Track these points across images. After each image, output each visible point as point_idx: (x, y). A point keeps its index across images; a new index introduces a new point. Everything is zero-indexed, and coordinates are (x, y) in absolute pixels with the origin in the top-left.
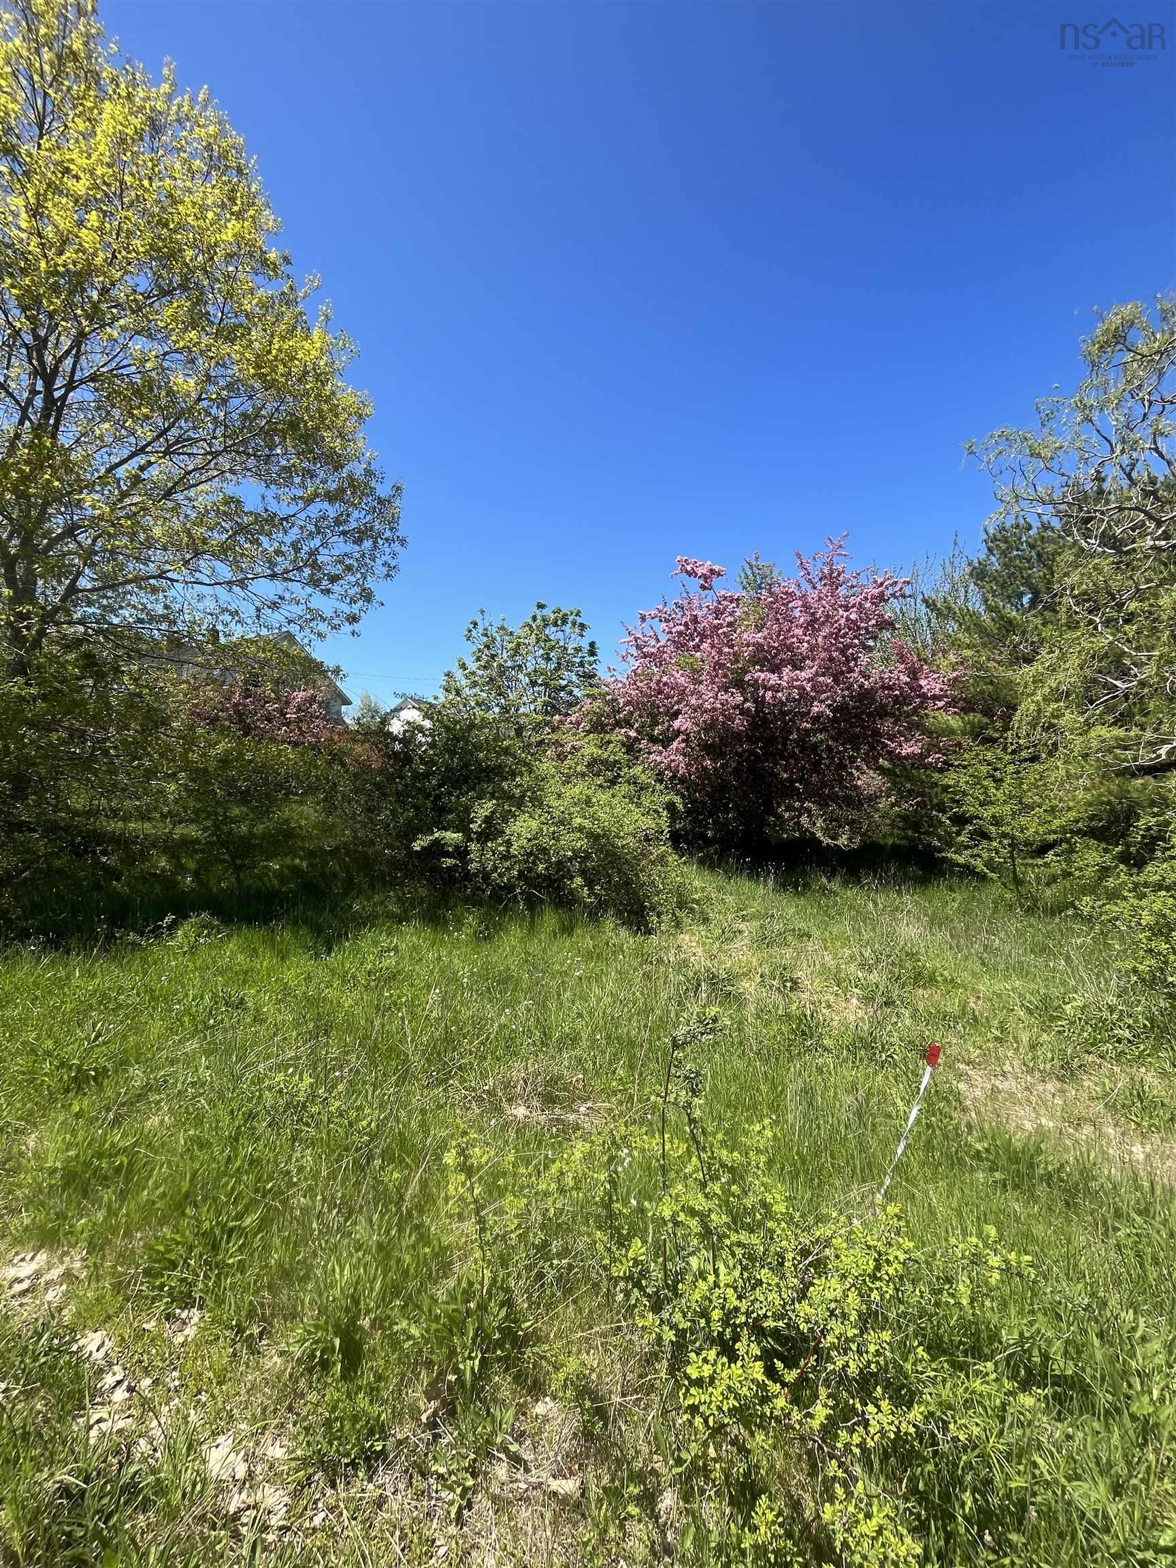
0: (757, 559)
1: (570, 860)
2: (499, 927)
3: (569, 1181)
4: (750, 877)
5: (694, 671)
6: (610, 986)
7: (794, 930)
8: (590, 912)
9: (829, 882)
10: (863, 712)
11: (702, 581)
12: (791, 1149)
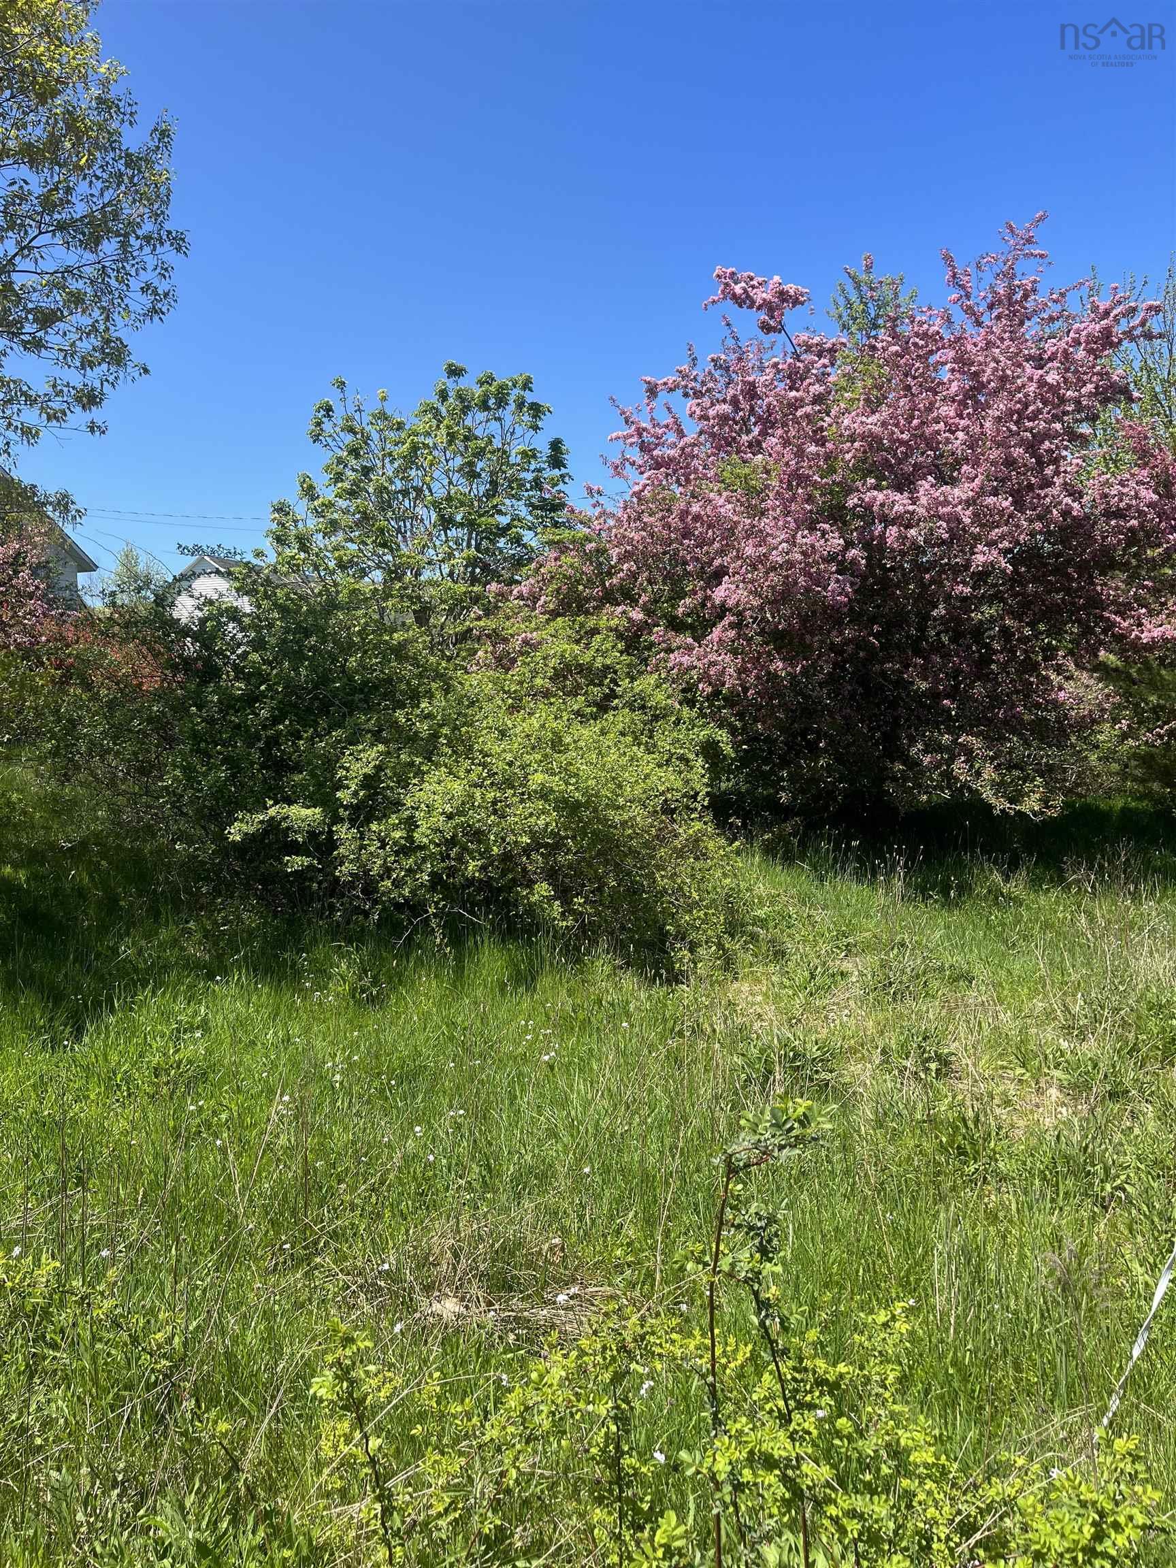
0: (869, 268)
1: (527, 851)
2: (397, 979)
3: (543, 1421)
4: (859, 876)
5: (751, 491)
6: (607, 1078)
7: (941, 969)
8: (567, 945)
9: (1007, 879)
10: (1069, 562)
11: (763, 316)
12: (941, 1357)
